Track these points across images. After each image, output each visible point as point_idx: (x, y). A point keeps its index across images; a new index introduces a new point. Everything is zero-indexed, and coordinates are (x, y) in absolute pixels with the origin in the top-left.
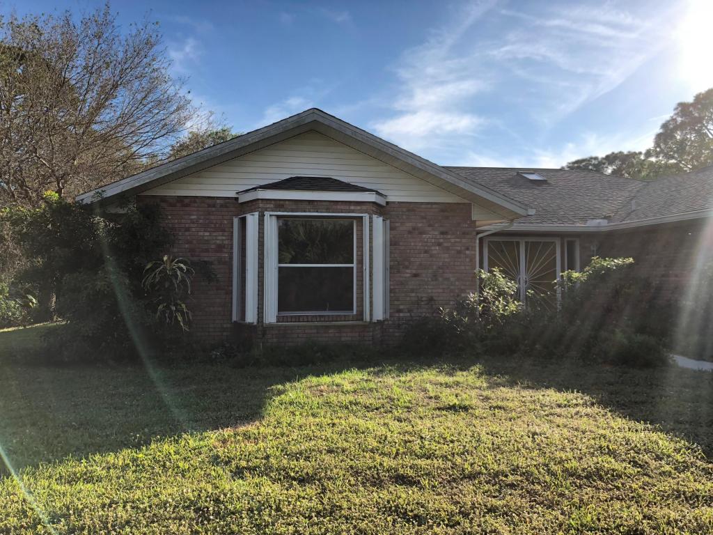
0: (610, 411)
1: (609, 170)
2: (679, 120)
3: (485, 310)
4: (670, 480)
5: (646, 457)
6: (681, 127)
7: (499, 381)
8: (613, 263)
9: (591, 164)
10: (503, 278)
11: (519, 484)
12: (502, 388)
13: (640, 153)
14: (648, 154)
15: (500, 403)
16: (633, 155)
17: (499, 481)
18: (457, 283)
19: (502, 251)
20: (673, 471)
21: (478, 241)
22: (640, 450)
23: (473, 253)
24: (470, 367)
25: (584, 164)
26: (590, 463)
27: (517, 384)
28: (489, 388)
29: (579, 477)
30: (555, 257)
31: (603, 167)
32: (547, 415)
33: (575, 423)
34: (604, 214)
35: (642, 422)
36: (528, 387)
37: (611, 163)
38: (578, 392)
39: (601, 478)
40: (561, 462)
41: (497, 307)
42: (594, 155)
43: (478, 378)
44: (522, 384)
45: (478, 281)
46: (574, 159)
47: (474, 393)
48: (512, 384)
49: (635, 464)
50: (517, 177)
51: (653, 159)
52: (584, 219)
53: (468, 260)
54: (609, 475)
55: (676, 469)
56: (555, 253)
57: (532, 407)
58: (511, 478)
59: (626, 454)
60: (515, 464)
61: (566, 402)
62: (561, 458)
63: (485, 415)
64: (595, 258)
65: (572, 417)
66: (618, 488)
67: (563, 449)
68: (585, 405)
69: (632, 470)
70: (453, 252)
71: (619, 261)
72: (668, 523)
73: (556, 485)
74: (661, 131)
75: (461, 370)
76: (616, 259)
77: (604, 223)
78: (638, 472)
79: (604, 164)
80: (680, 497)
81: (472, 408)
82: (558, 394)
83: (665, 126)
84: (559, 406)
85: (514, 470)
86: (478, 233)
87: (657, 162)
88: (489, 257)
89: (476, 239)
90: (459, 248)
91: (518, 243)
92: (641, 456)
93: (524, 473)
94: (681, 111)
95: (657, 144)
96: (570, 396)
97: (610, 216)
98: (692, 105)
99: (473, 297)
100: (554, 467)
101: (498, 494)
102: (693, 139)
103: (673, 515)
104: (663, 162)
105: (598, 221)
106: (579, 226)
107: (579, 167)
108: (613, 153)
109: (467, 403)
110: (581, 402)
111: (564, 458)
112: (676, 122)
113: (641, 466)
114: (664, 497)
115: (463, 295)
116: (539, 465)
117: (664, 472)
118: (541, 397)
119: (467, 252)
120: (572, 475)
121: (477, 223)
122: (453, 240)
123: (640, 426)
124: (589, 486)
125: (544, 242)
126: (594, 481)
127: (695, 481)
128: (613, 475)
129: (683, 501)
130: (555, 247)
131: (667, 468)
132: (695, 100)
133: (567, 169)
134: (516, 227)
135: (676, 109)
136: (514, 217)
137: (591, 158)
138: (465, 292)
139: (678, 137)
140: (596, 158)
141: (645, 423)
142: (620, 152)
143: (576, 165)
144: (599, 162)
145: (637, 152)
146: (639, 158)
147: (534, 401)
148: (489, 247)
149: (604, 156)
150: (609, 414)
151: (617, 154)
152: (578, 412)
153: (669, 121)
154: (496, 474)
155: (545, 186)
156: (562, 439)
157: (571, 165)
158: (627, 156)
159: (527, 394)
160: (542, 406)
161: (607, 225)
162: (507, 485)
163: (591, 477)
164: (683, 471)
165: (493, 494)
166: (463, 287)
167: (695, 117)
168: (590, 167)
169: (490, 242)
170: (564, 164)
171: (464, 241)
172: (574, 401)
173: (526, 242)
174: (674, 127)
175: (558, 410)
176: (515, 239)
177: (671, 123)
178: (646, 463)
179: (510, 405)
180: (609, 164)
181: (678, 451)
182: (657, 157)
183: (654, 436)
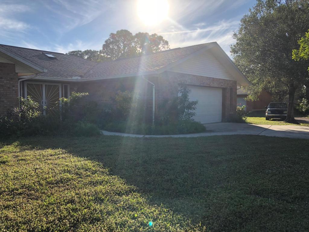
0: (72, 155)
1: (86, 57)
2: (111, 40)
3: (23, 116)
4: (89, 178)
5: (82, 171)
6: (112, 43)
7: (26, 147)
8: (81, 95)
9: (78, 54)
10: (32, 101)
11: (23, 193)
12: (26, 151)
13: (98, 51)
14: (101, 52)
15: (23, 158)
16: (95, 52)
17: (13, 193)
18: (8, 103)
19: (34, 89)
20: (91, 174)
21: (19, 83)
22: (80, 168)
23: (17, 88)
24: (13, 143)
25: (76, 53)
26: (58, 177)
27: (34, 148)
28: (19, 151)
29: (53, 184)
30: (59, 92)
31: (83, 56)
32: (45, 160)
33: (56, 162)
34: (80, 74)
35: (83, 157)
36: (40, 149)
37: (87, 54)
38: (60, 149)
39: (62, 182)
40: (46, 179)
41: (29, 114)
42: (80, 50)
43: (16, 147)
44: (36, 148)
45: (19, 102)
46: (71, 51)
47: (10, 155)
48: (32, 149)
49: (77, 174)
50: (42, 55)
51: (102, 55)
52: (71, 76)
53: (14, 92)
54: (66, 181)
55: (92, 173)
56: (59, 91)
57: (38, 157)
58: (20, 191)
59: (74, 171)
60: (23, 184)
61: (54, 154)
62: (46, 177)
63: (14, 164)
64: (73, 92)
65: (56, 159)
66: (68, 185)
67: (48, 173)
68: (63, 153)
69: (75, 177)
70: (6, 88)
71: (83, 94)
72: (85, 195)
73: (42, 190)
74: (105, 43)
75: (7, 145)
76: (82, 93)
77: (79, 78)
78: (78, 177)
79: (84, 54)
80: (91, 183)
81: (7, 162)
82: (52, 150)
83: (106, 42)
84: (51, 155)
85: (22, 187)
86: (19, 79)
87: (104, 56)
88: (27, 92)
89: (18, 82)
90: (9, 86)
91: (42, 85)
92: (80, 171)
93: (27, 187)
94: (112, 37)
95: (104, 49)
96: (57, 151)
97: (82, 76)
98: (116, 35)
99: (16, 110)
100: (42, 182)
101: (12, 199)
102: (116, 48)
103: (87, 191)
104: (106, 56)
105: (77, 77)
106: (69, 79)
107: (73, 54)
108: (88, 50)
109: (5, 160)
110: (61, 152)
111: (47, 177)
112: (110, 41)
113: (79, 175)
114: (85, 185)
115: (12, 109)
116: (35, 182)
117: (87, 175)
118: (44, 153)
119: (14, 88)
120: (49, 184)
121: (19, 74)
122: (5, 82)
123: (82, 159)
124: (56, 187)
125: (54, 85)
126: (59, 184)
127: (98, 176)
128: (67, 180)
129: (92, 185)
130: (59, 88)
131: (89, 173)
132: (117, 33)
133: (68, 54)
134: (38, 77)
135: (110, 35)
136: (37, 73)
137: (79, 51)
138: (13, 108)
139: (111, 47)
140: (81, 51)
141: (84, 158)
142: (90, 50)
143: (72, 53)
144: (82, 53)
145: (97, 51)
146: (97, 53)
147: (40, 155)
148: (27, 86)
149: (84, 51)
150: (72, 156)
151: (89, 51)
152: (59, 157)
153: (107, 40)
154: (13, 190)
155: (55, 60)
156: (48, 169)
157: (70, 53)
158: (93, 52)
159: (38, 152)
160: (44, 156)
161: (80, 79)
162: (17, 194)
163: (58, 183)
164: (95, 174)
165: (9, 200)
166: (11, 105)
167: (117, 40)
168: (78, 55)
169: (28, 84)
170: (67, 52)
171: (12, 82)
172: (58, 153)
173: (45, 85)
174: (109, 43)
175: (50, 157)
176: (41, 83)
177: (109, 41)
178: (81, 173)
179: (28, 158)
180: (86, 55)
181: (94, 166)
182: (104, 54)
183: (87, 162)
